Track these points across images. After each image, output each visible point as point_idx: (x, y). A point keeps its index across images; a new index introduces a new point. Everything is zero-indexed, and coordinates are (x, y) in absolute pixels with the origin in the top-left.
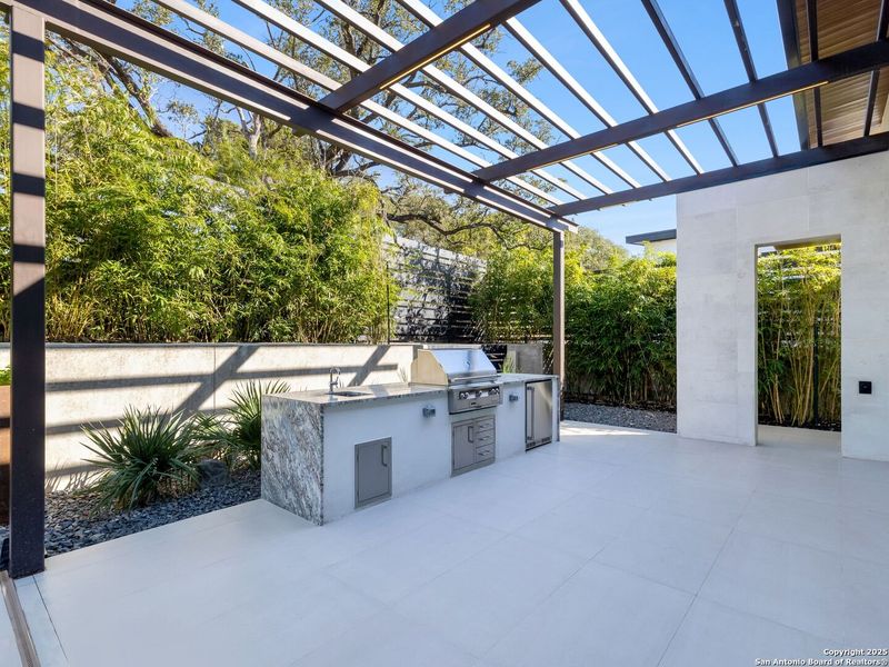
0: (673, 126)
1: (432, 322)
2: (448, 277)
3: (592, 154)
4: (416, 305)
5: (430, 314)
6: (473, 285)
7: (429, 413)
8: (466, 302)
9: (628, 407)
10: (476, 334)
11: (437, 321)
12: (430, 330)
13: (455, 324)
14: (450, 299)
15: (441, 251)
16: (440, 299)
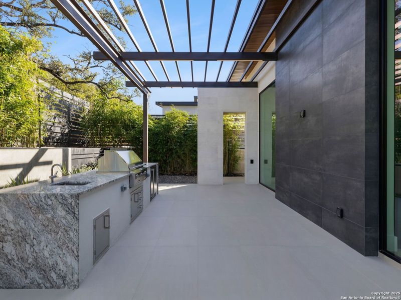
0: (195, 60)
1: (59, 135)
2: (69, 108)
3: (161, 61)
4: (49, 123)
5: (58, 130)
6: (82, 116)
7: (123, 189)
8: (79, 124)
9: (167, 175)
10: (84, 143)
11: (62, 134)
12: (58, 140)
13: (72, 136)
14: (69, 122)
15: (64, 93)
16: (63, 121)
